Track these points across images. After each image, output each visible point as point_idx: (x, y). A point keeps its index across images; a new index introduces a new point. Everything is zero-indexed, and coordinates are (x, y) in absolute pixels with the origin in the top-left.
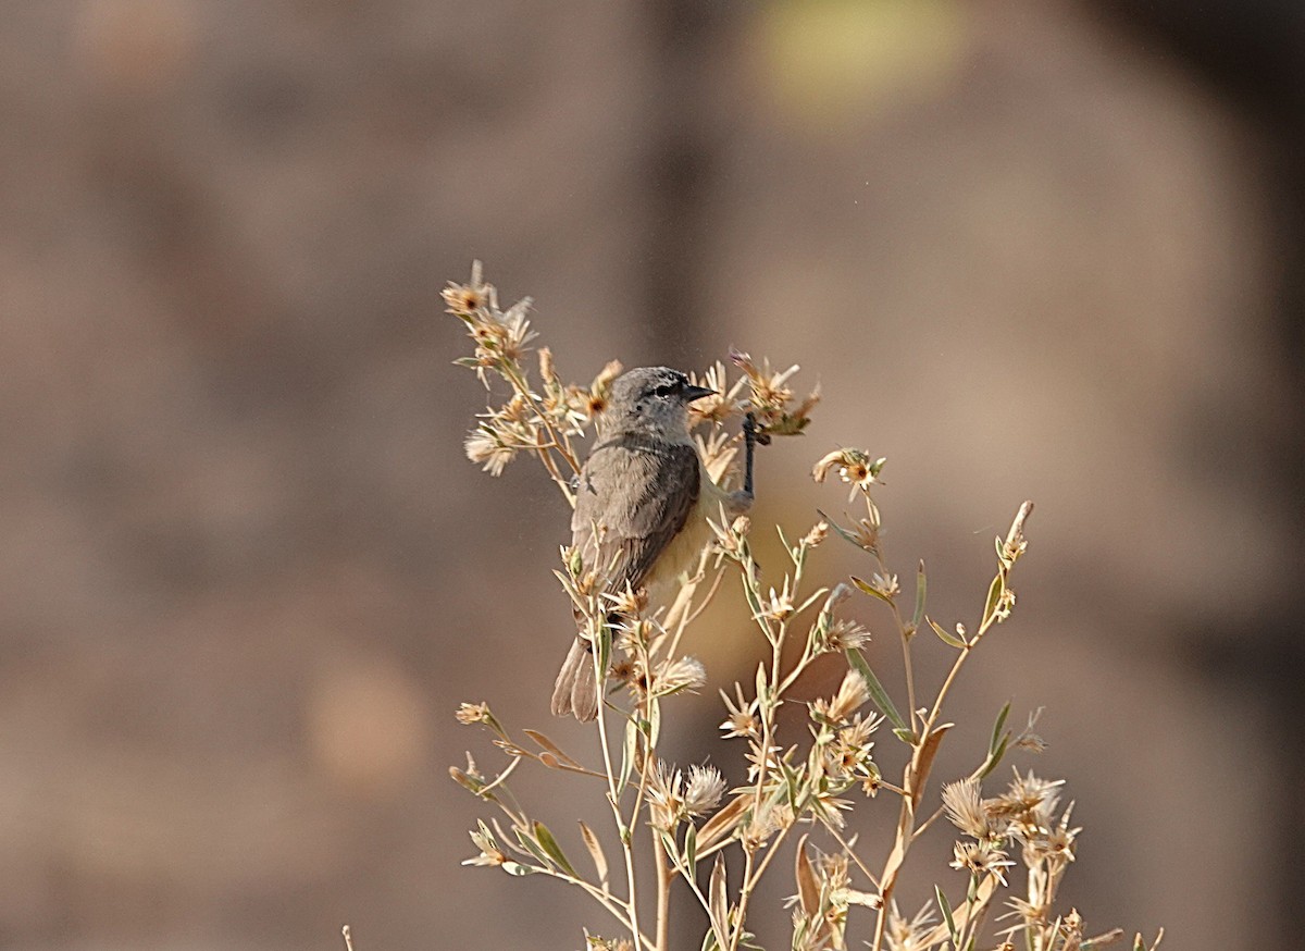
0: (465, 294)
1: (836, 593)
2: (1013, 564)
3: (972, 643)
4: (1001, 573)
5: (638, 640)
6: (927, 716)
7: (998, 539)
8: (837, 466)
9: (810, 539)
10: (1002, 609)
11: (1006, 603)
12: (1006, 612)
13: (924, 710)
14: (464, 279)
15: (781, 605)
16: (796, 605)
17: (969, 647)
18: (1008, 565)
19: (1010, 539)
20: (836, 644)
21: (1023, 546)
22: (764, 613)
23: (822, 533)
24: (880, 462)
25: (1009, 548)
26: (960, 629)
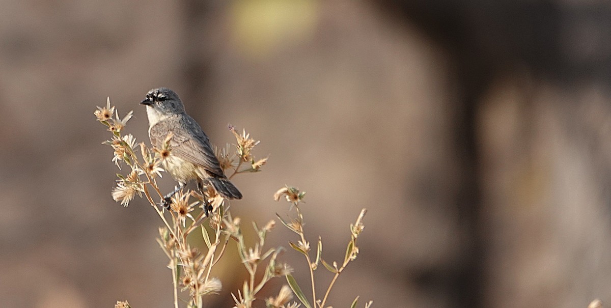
0: (104, 112)
1: (278, 251)
2: (358, 236)
3: (340, 270)
4: (353, 240)
5: (192, 271)
6: (321, 303)
7: (352, 225)
8: (285, 194)
9: (268, 227)
10: (353, 255)
11: (355, 253)
12: (355, 257)
13: (320, 301)
14: (104, 105)
15: (254, 256)
16: (261, 256)
17: (339, 273)
18: (356, 236)
19: (357, 225)
20: (279, 273)
21: (362, 228)
22: (248, 260)
23: (273, 225)
24: (304, 193)
25: (356, 228)
26: (335, 265)
